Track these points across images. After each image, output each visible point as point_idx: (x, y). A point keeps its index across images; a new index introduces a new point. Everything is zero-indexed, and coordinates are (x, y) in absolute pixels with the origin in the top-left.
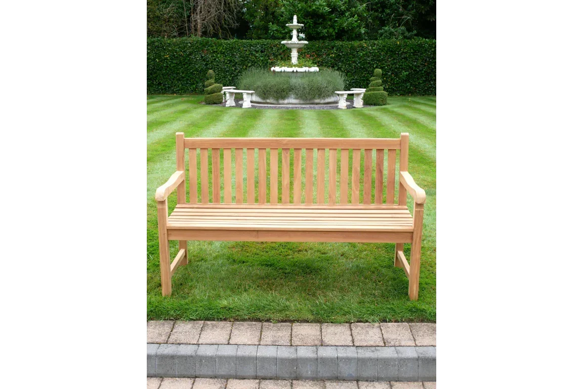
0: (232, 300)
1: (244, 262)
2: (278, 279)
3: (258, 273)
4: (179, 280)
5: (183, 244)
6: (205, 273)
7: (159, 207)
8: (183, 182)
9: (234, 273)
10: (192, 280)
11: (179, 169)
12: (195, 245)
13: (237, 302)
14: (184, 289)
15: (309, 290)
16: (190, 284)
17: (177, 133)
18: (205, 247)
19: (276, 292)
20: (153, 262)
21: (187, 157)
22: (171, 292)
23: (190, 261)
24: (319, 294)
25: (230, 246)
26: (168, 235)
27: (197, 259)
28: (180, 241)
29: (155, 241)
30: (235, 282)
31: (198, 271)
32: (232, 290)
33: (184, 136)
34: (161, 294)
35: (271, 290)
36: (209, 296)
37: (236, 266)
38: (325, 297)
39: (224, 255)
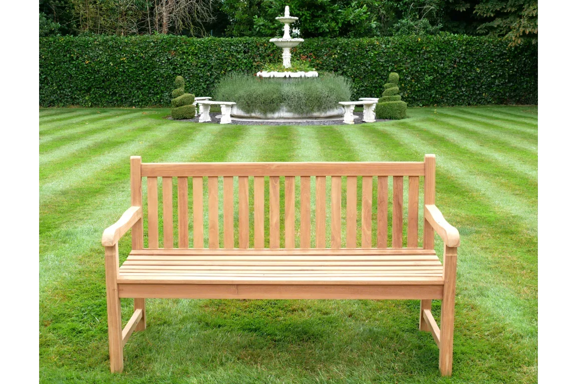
0: (205, 377)
1: (219, 326)
2: (265, 348)
3: (239, 340)
4: (133, 351)
5: (140, 303)
6: (168, 340)
7: (108, 253)
8: (140, 220)
9: (206, 341)
10: (150, 350)
11: (134, 204)
12: (155, 304)
13: (210, 381)
14: (139, 363)
15: (306, 363)
16: (148, 356)
17: (132, 157)
18: (170, 305)
19: (263, 366)
20: (100, 327)
21: (145, 187)
22: (123, 368)
23: (149, 325)
24: (320, 369)
25: (201, 305)
26: (119, 290)
27: (158, 323)
28: (136, 299)
29: (103, 298)
30: (208, 353)
31: (159, 338)
32: (204, 364)
33: (141, 161)
34: (109, 369)
35: (256, 363)
36: (173, 373)
37: (209, 332)
38: (328, 372)
39: (194, 316)
